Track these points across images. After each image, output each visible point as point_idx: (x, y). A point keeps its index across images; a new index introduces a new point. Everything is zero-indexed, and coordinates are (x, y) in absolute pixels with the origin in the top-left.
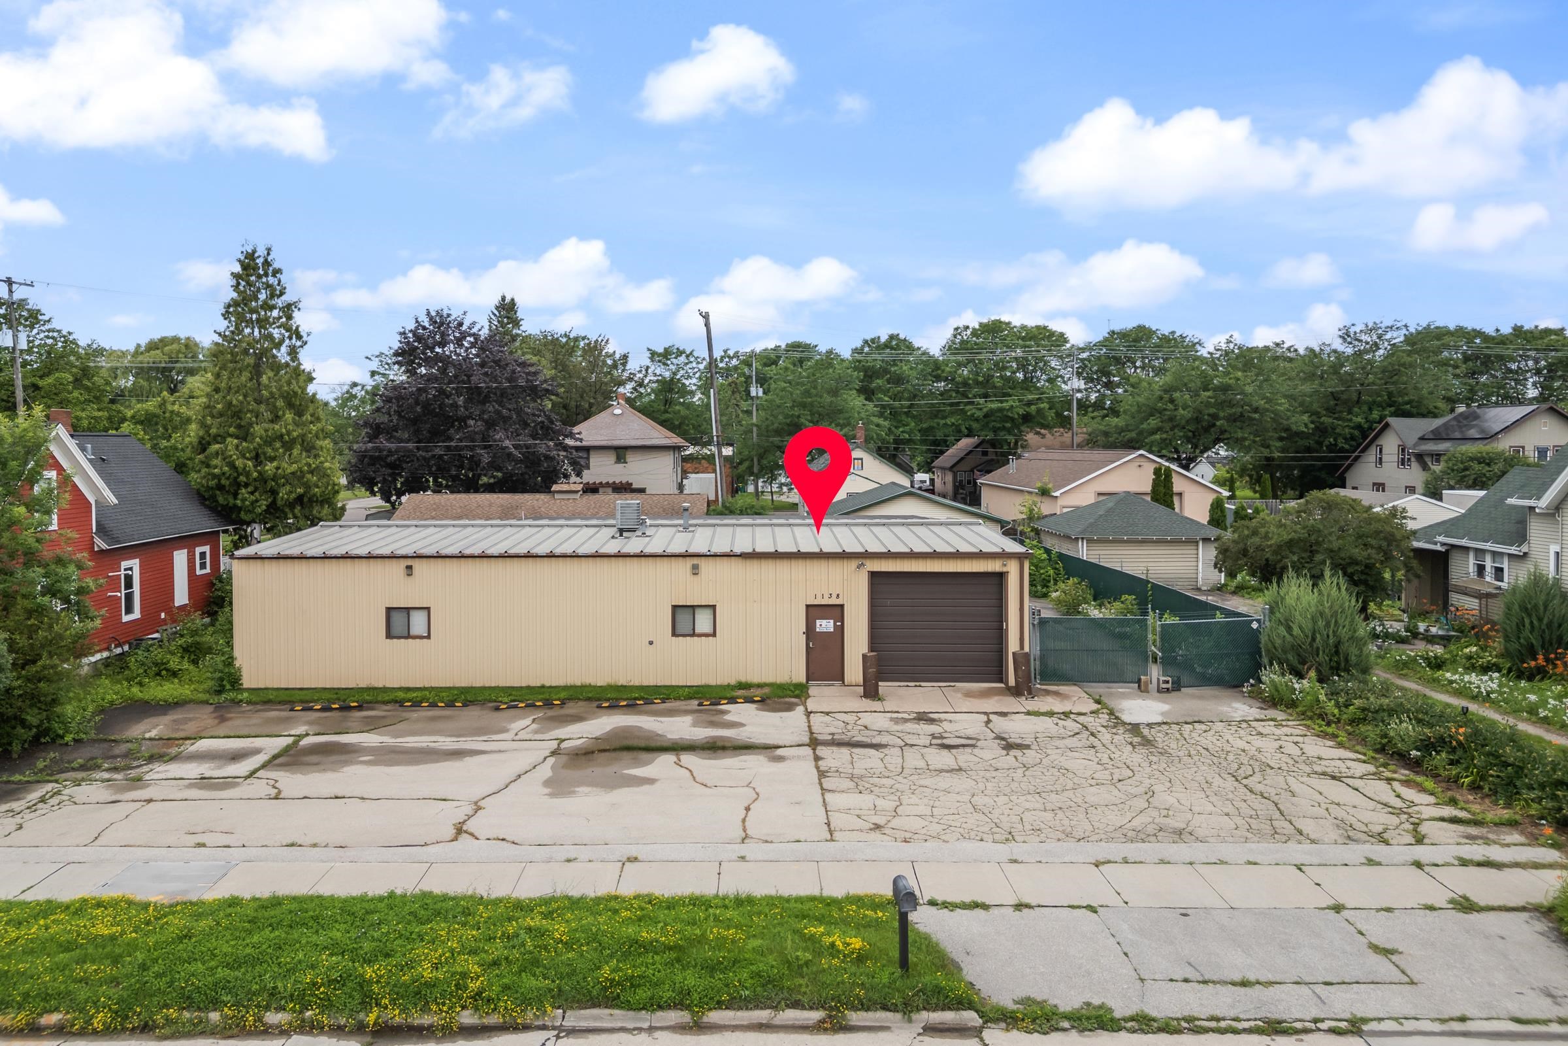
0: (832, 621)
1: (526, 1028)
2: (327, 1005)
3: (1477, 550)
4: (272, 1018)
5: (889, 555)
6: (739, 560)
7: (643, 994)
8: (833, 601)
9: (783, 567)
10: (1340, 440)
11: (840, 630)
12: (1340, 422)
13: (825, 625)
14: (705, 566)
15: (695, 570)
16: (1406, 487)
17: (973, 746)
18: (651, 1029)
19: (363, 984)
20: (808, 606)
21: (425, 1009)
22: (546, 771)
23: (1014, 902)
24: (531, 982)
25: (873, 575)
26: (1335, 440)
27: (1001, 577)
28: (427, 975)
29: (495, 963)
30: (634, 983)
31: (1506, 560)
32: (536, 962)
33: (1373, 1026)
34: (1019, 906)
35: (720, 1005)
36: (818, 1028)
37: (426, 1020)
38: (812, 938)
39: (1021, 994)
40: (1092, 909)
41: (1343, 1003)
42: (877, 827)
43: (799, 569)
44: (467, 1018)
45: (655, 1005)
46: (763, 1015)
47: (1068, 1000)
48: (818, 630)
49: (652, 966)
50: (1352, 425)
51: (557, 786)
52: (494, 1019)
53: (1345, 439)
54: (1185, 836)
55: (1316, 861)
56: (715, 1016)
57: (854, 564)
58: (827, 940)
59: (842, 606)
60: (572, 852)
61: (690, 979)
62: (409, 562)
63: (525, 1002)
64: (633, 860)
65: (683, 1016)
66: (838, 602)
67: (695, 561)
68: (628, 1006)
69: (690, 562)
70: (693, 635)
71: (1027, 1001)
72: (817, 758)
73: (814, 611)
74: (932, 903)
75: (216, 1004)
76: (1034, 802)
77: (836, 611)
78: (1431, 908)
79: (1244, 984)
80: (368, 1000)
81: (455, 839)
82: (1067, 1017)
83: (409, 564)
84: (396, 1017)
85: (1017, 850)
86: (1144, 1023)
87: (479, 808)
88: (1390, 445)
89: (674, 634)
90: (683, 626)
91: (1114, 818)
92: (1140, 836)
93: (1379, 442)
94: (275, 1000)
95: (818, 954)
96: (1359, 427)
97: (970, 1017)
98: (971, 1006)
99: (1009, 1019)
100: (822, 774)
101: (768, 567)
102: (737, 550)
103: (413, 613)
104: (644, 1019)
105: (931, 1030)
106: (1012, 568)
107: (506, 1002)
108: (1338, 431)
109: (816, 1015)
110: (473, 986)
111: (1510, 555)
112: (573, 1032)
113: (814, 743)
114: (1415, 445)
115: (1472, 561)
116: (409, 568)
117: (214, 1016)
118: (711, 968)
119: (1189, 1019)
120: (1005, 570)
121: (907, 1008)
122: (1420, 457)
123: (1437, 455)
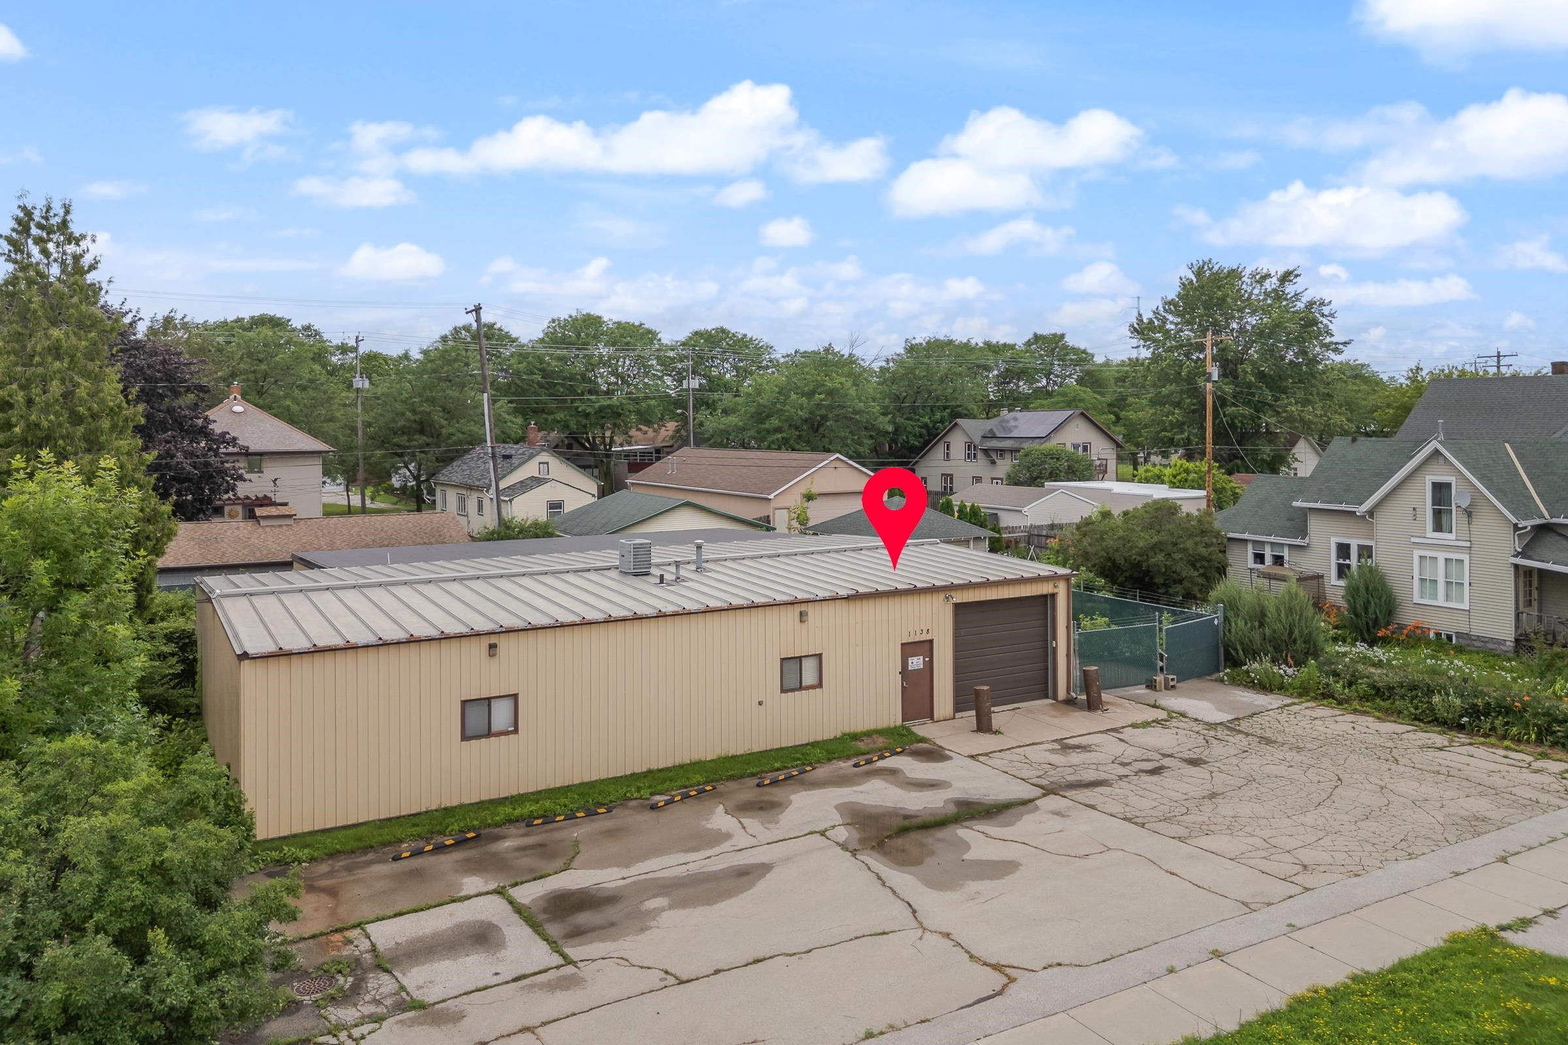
0: (921, 657)
3: (1254, 542)
5: (970, 586)
6: (844, 603)
8: (926, 637)
9: (882, 606)
10: (911, 438)
11: (930, 665)
12: (911, 423)
13: (916, 663)
14: (813, 611)
15: (803, 616)
16: (973, 477)
17: (1167, 768)
20: (902, 644)
25: (958, 607)
26: (907, 438)
27: (1052, 598)
31: (1286, 550)
42: (1304, 866)
43: (894, 607)
48: (910, 668)
50: (919, 423)
53: (915, 436)
57: (942, 596)
59: (931, 641)
62: (493, 639)
66: (929, 637)
67: (803, 607)
69: (797, 609)
70: (800, 688)
72: (1089, 806)
73: (909, 649)
77: (926, 647)
81: (1010, 977)
83: (492, 642)
88: (957, 442)
89: (783, 690)
90: (791, 680)
93: (946, 439)
96: (926, 426)
100: (1132, 822)
101: (868, 607)
102: (842, 594)
103: (494, 703)
106: (1061, 589)
108: (908, 429)
111: (1290, 546)
113: (1047, 790)
114: (981, 444)
115: (1250, 550)
116: (492, 647)
120: (1056, 591)
122: (986, 452)
123: (1001, 450)
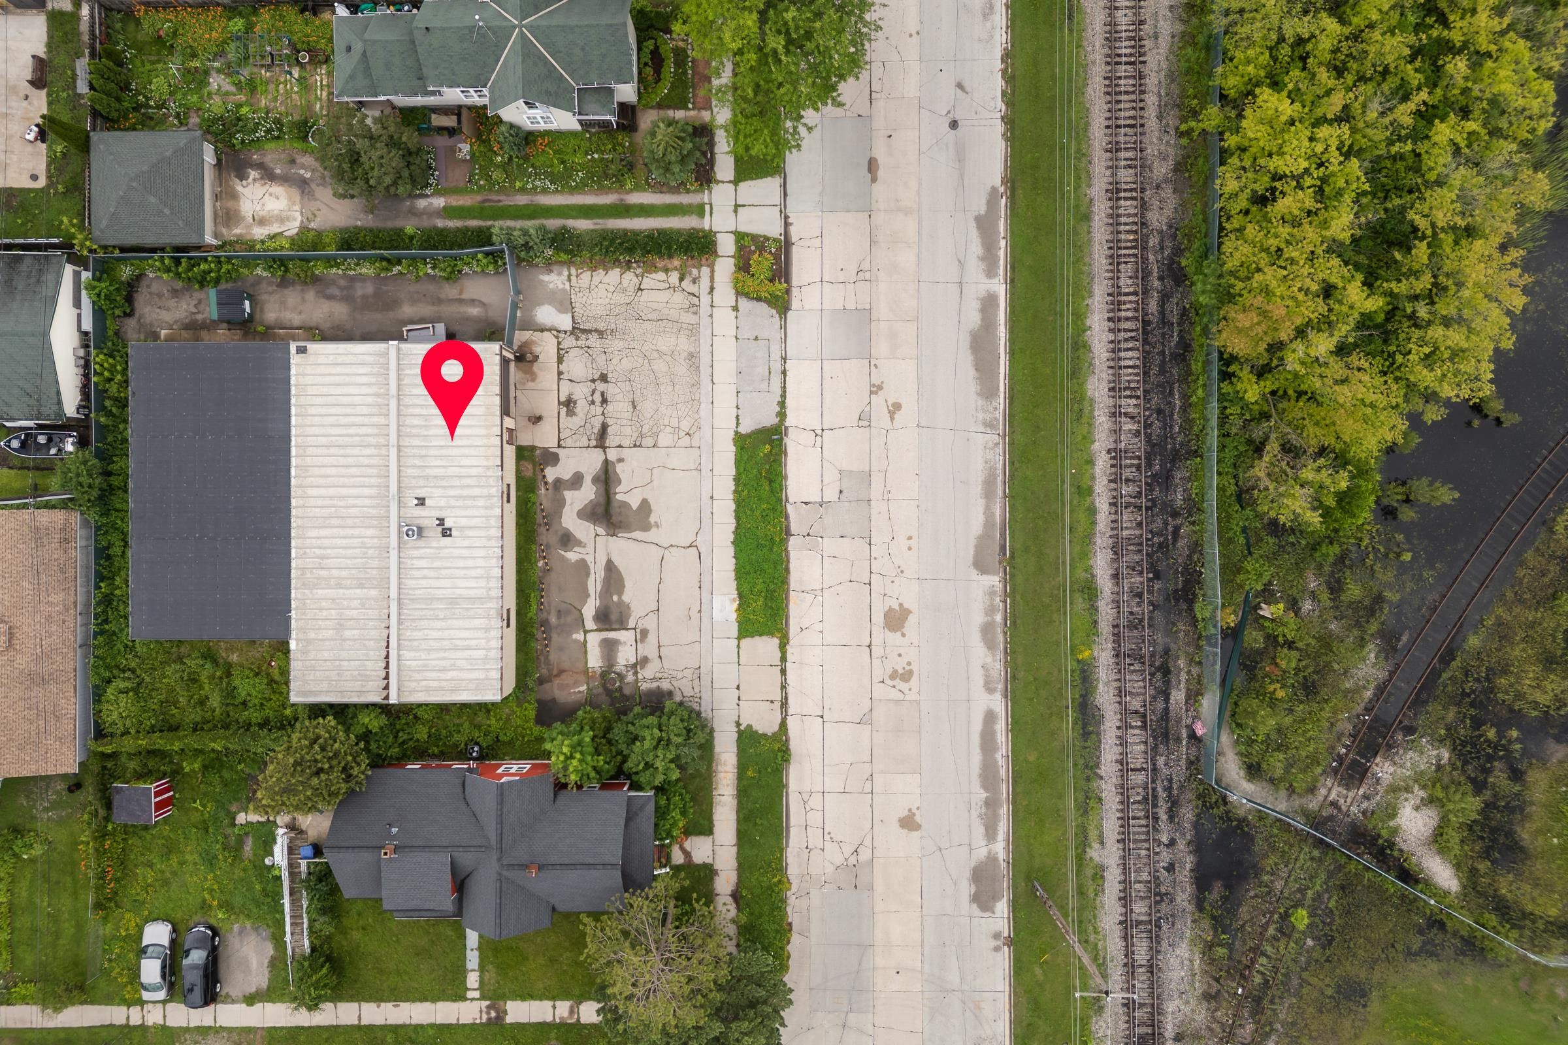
1: (785, 508)
17: (602, 393)
23: (735, 409)
33: (783, 355)
34: (737, 407)
40: (737, 393)
41: (774, 357)
42: (688, 434)
47: (776, 409)
54: (696, 355)
55: (709, 330)
64: (711, 498)
71: (775, 416)
72: (618, 447)
74: (736, 427)
78: (737, 317)
81: (695, 547)
82: (781, 410)
85: (705, 400)
87: (670, 546)
91: (680, 370)
92: (696, 367)
97: (782, 428)
98: (778, 428)
99: (782, 421)
100: (637, 447)
105: (786, 435)
113: (604, 448)
119: (781, 388)
121: (780, 439)
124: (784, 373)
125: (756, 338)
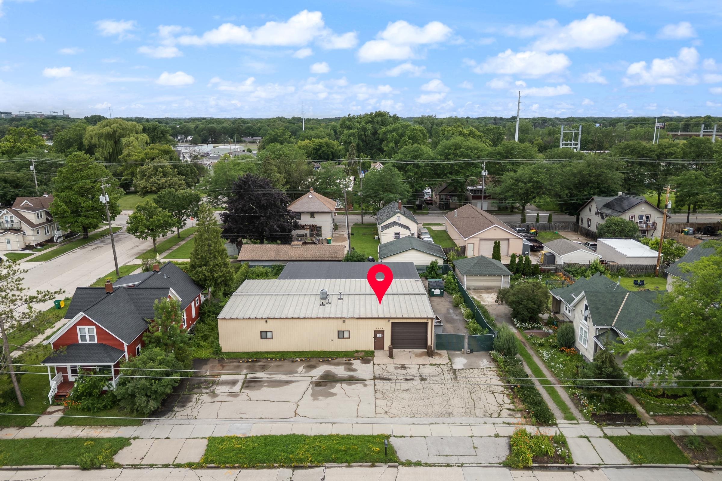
0: (381, 335)
1: (320, 466)
2: (285, 463)
4: (275, 465)
5: (397, 318)
6: (356, 319)
7: (339, 461)
8: (382, 330)
9: (368, 321)
11: (383, 338)
13: (379, 336)
14: (347, 320)
15: (344, 322)
16: (597, 223)
17: (413, 379)
18: (341, 467)
19: (290, 459)
20: (374, 331)
21: (302, 463)
22: (310, 391)
23: (410, 435)
24: (320, 458)
25: (392, 323)
27: (427, 324)
28: (301, 457)
29: (313, 454)
30: (338, 458)
32: (320, 454)
33: (465, 465)
34: (411, 437)
35: (353, 462)
36: (370, 466)
37: (302, 465)
38: (370, 448)
39: (407, 459)
40: (425, 437)
41: (462, 460)
42: (386, 412)
43: (372, 321)
44: (309, 464)
45: (342, 462)
46: (360, 464)
47: (414, 461)
48: (377, 337)
49: (341, 455)
51: (315, 396)
52: (314, 465)
54: (451, 415)
55: (474, 422)
56: (352, 464)
57: (387, 320)
58: (373, 449)
59: (384, 331)
60: (321, 420)
61: (348, 458)
63: (319, 462)
64: (334, 423)
65: (347, 464)
67: (344, 319)
68: (337, 463)
69: (342, 320)
70: (344, 338)
71: (407, 460)
72: (375, 385)
73: (376, 332)
74: (394, 436)
75: (265, 463)
76: (421, 403)
77: (382, 332)
78: (490, 437)
79: (446, 456)
80: (292, 462)
81: (295, 416)
82: (413, 463)
84: (297, 465)
85: (415, 420)
86: (426, 465)
87: (298, 405)
88: (594, 206)
89: (338, 338)
90: (341, 336)
91: (437, 409)
92: (441, 415)
93: (590, 204)
94: (275, 462)
95: (371, 452)
97: (397, 464)
98: (397, 462)
99: (403, 464)
100: (376, 391)
101: (364, 321)
102: (355, 317)
103: (268, 333)
104: (340, 465)
105: (390, 466)
106: (430, 321)
107: (316, 462)
109: (370, 464)
110: (310, 459)
112: (328, 467)
113: (375, 378)
114: (600, 210)
116: (266, 321)
117: (265, 465)
118: (352, 455)
119: (434, 464)
120: (428, 322)
121: (386, 463)
122: (601, 213)
123: (606, 214)
124: (448, 465)
125: (475, 448)
